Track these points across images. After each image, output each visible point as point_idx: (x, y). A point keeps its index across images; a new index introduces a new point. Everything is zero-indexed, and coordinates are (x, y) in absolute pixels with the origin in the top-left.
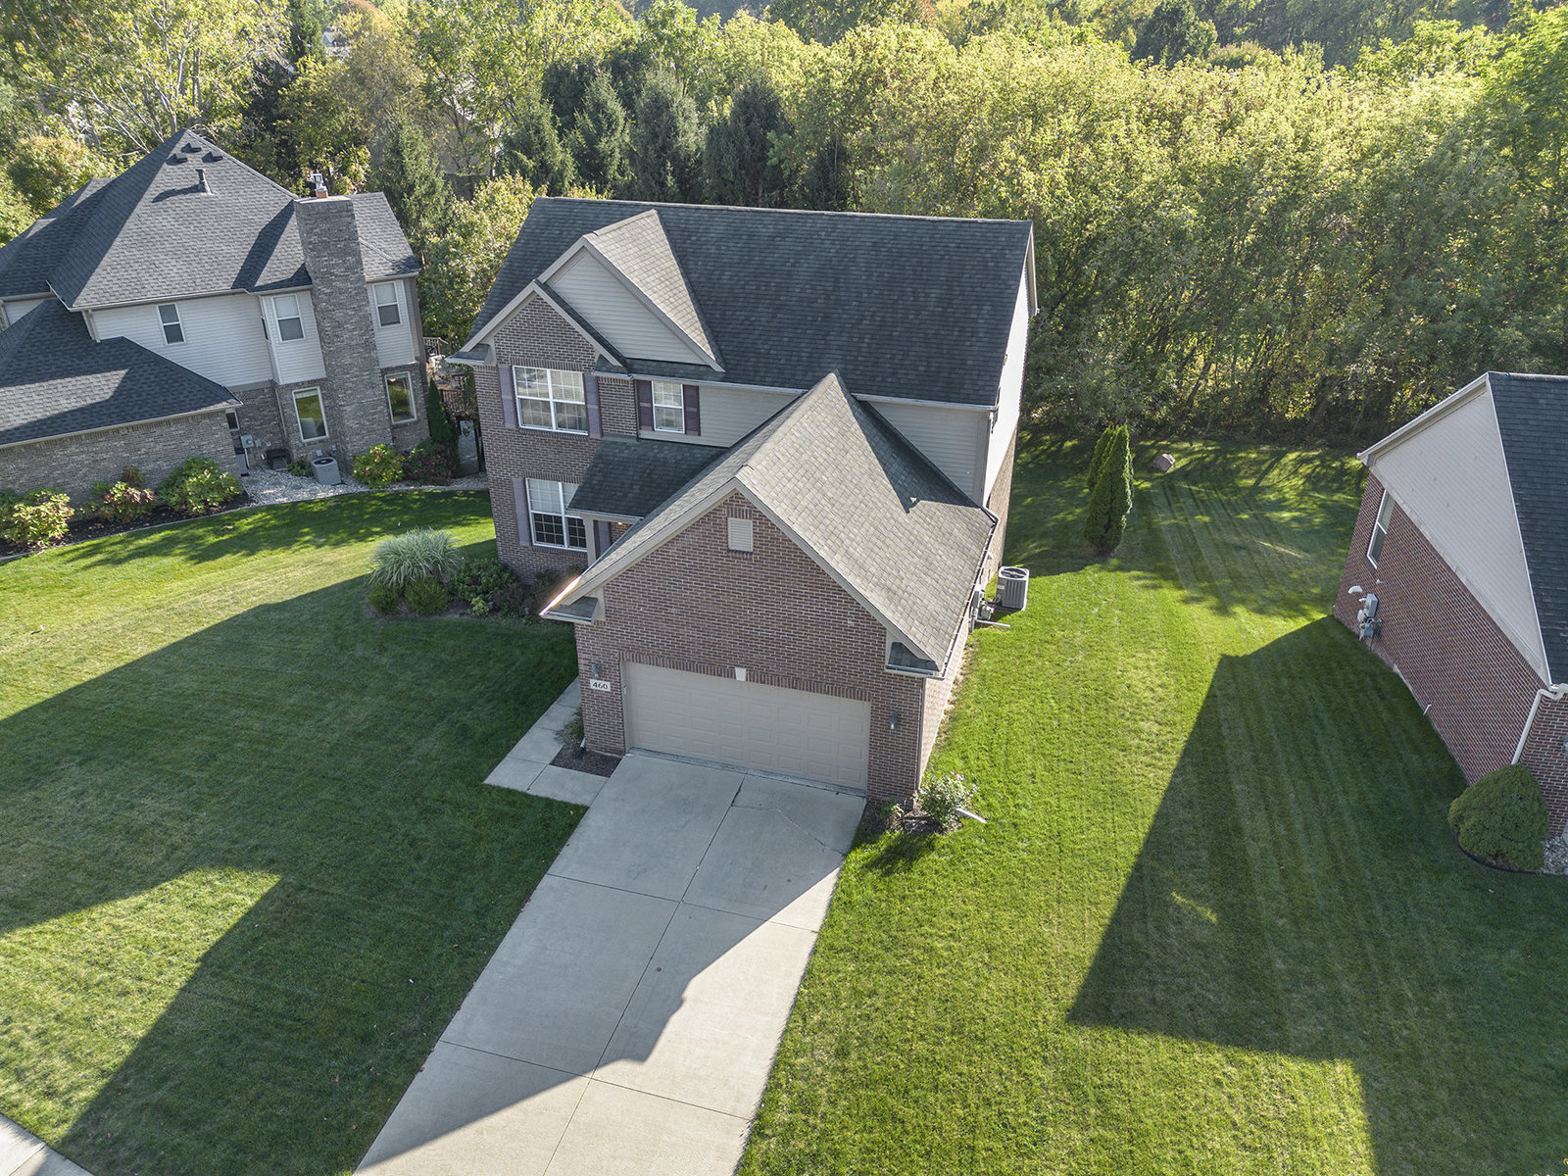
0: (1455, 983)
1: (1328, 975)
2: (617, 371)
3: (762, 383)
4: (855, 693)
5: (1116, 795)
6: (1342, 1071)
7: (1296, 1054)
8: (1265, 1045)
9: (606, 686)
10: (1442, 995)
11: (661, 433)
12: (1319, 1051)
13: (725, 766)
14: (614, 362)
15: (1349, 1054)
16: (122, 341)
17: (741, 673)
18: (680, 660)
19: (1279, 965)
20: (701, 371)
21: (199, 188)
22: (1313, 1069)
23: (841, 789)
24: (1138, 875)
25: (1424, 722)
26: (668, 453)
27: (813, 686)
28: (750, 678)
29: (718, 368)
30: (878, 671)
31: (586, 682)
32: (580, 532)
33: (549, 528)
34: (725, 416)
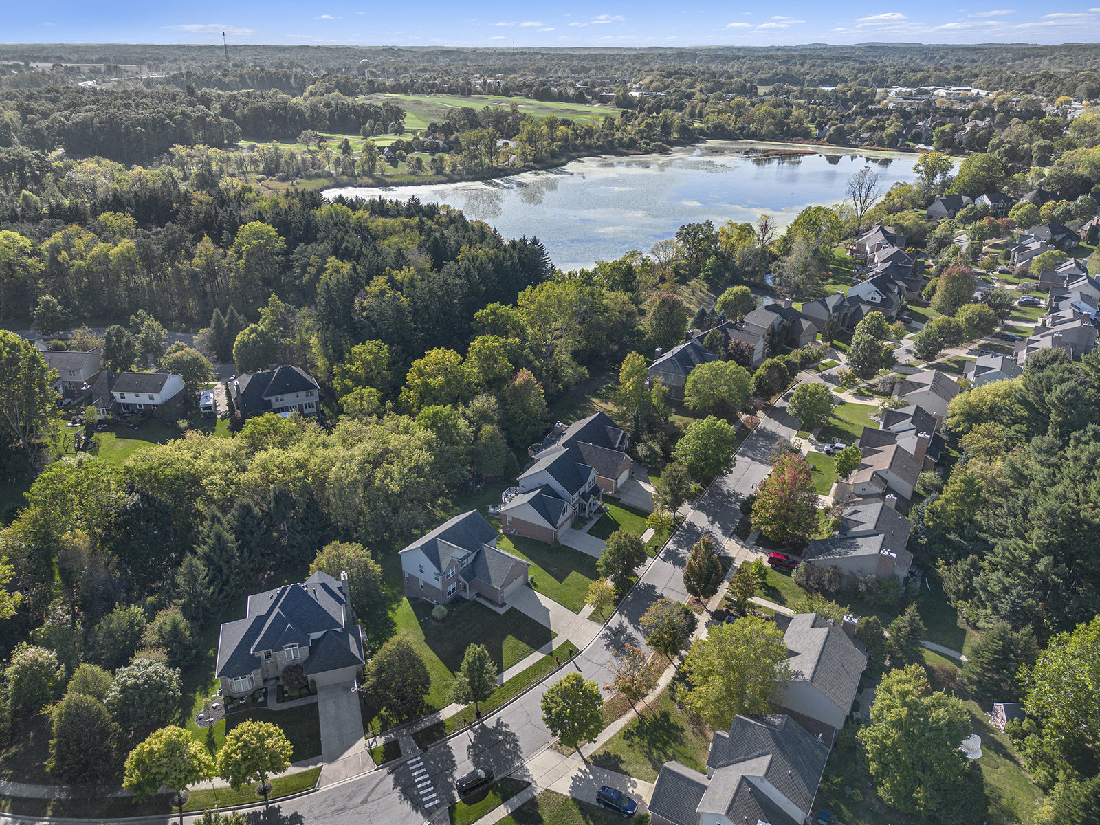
0: (571, 560)
1: (565, 567)
13: (515, 596)
23: (523, 588)
30: (525, 569)
31: (500, 596)
32: (454, 590)
33: (450, 593)
34: (471, 558)
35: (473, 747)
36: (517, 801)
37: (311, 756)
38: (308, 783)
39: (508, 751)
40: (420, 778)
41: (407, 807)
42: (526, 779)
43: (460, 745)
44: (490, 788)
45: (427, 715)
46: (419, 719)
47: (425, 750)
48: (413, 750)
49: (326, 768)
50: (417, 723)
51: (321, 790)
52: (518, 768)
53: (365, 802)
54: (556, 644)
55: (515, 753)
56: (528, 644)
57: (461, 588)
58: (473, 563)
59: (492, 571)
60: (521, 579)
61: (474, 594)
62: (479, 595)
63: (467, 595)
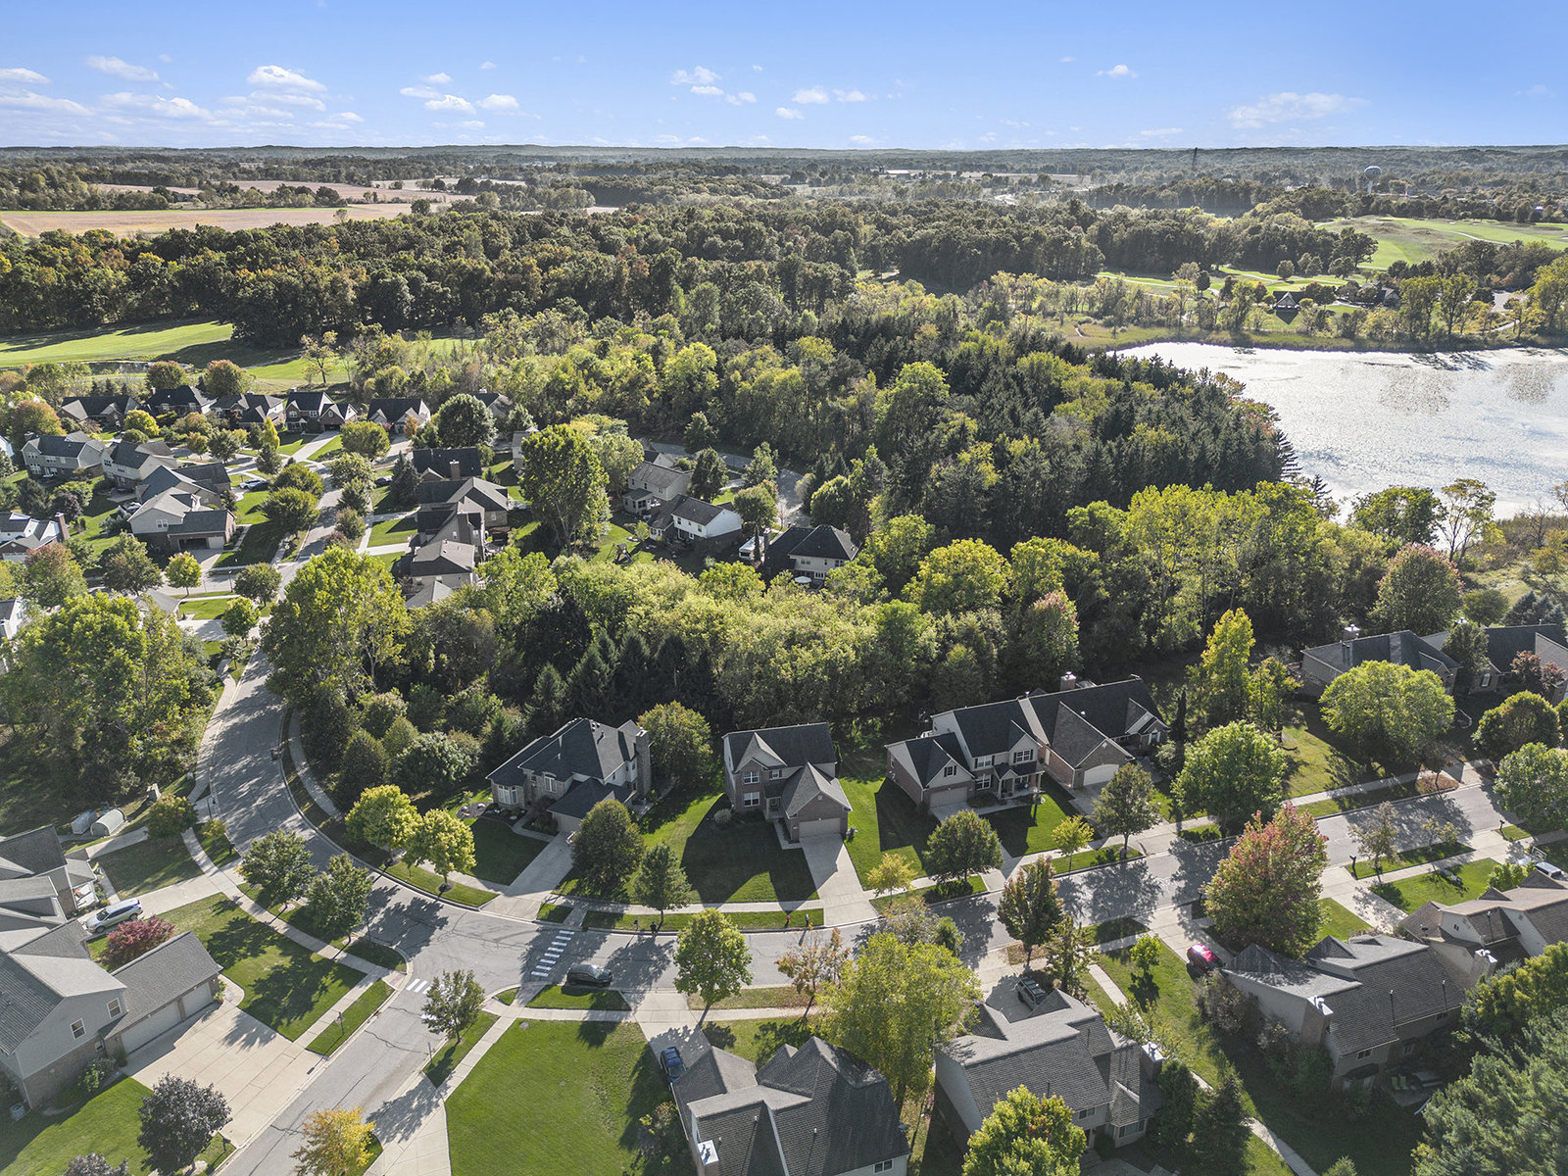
0: (922, 832)
1: (907, 835)
2: (768, 770)
3: (795, 766)
4: (838, 818)
5: (873, 822)
6: (912, 845)
7: (906, 846)
9: (796, 828)
10: (921, 834)
11: (774, 779)
12: (908, 845)
13: (816, 835)
14: (767, 768)
16: (609, 783)
17: (820, 819)
18: (810, 820)
19: (902, 837)
20: (784, 767)
21: (602, 736)
23: (835, 833)
24: (880, 831)
25: (908, 796)
26: (776, 783)
27: (832, 818)
29: (787, 765)
30: (841, 813)
31: (793, 828)
32: (755, 801)
33: (748, 803)
34: (787, 773)
35: (624, 951)
36: (601, 1015)
37: (501, 883)
38: (474, 901)
39: (646, 973)
40: (555, 948)
41: (520, 964)
42: (632, 1004)
43: (616, 941)
44: (594, 991)
45: (617, 902)
46: (608, 902)
47: (585, 929)
48: (576, 924)
49: (501, 897)
50: (603, 904)
51: (482, 913)
52: (638, 992)
53: (497, 941)
55: (651, 978)
56: (777, 890)
57: (764, 803)
58: (787, 780)
59: (796, 796)
60: (835, 823)
61: (776, 816)
62: (783, 821)
63: (767, 814)
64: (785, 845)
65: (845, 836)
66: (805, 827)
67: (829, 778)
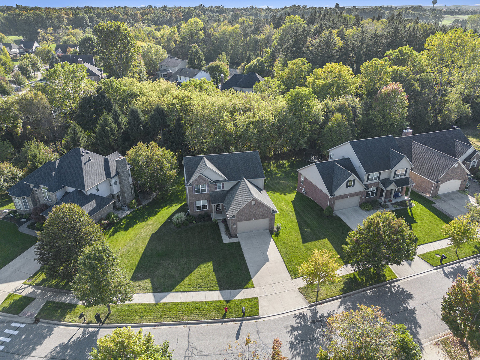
0: (331, 229)
1: (321, 232)
2: (213, 183)
3: (234, 180)
4: (267, 218)
5: (293, 221)
6: (326, 239)
7: (323, 239)
8: (320, 239)
9: (235, 226)
10: (331, 230)
11: (218, 190)
12: (324, 238)
13: (250, 232)
14: (213, 182)
15: (326, 238)
16: (91, 194)
17: (253, 219)
18: (245, 220)
19: (317, 232)
20: (225, 181)
21: (90, 160)
22: (324, 240)
23: (265, 230)
24: (300, 228)
25: (316, 203)
26: (220, 193)
27: (262, 218)
28: (254, 219)
29: (228, 180)
30: (270, 214)
31: (232, 227)
32: (204, 207)
33: (199, 208)
34: (228, 186)
48: (31, 315)
54: (243, 294)
56: (218, 279)
57: (211, 208)
58: (228, 191)
59: (234, 202)
60: (264, 222)
61: (220, 218)
62: (225, 221)
63: (214, 216)
64: (226, 240)
65: (273, 232)
66: (242, 226)
67: (260, 190)
